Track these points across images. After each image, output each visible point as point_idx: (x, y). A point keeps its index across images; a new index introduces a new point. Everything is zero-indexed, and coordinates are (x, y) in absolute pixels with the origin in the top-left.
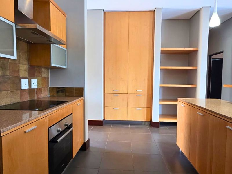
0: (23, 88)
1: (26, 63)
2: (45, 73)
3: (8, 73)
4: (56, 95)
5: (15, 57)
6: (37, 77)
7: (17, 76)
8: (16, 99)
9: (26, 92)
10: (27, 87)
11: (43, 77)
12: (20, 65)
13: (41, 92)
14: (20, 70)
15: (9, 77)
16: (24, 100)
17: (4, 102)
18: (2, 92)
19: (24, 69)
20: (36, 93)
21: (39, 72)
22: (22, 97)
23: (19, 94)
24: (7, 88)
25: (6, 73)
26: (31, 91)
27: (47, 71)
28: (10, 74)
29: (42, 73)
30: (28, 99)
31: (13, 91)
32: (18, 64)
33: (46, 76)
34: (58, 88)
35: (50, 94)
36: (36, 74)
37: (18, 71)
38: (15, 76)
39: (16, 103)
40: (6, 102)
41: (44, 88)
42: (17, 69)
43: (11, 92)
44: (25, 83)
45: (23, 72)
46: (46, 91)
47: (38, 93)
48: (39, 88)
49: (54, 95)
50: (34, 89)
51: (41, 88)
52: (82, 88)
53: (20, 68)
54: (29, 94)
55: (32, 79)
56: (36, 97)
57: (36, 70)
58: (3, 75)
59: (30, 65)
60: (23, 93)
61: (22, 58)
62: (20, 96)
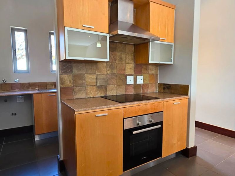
0: (128, 83)
1: (133, 62)
2: (153, 70)
3: (115, 71)
4: (163, 92)
5: (108, 60)
6: (143, 74)
7: (123, 74)
8: (121, 92)
9: (131, 86)
10: (132, 82)
11: (150, 74)
12: (126, 64)
13: (148, 87)
14: (126, 69)
15: (116, 74)
16: (129, 93)
17: (111, 93)
18: (110, 86)
19: (130, 68)
20: (141, 88)
21: (147, 69)
22: (127, 91)
23: (125, 88)
24: (114, 83)
25: (114, 71)
26: (136, 86)
27: (156, 68)
28: (117, 72)
29: (150, 70)
30: (133, 93)
31: (119, 86)
32: (124, 64)
33: (154, 73)
34: (165, 84)
35: (158, 90)
36: (142, 72)
37: (125, 70)
38: (122, 74)
39: (121, 95)
40: (113, 93)
41: (152, 84)
42: (123, 68)
43: (117, 86)
44: (130, 79)
45: (129, 70)
46: (154, 86)
47: (144, 89)
48: (146, 84)
49: (161, 91)
50: (140, 85)
51: (148, 84)
52: (188, 86)
53: (126, 67)
54: (134, 89)
55: (137, 76)
56: (142, 92)
57: (143, 67)
58: (111, 73)
59: (136, 64)
60: (129, 88)
61: (129, 58)
62: (125, 90)
